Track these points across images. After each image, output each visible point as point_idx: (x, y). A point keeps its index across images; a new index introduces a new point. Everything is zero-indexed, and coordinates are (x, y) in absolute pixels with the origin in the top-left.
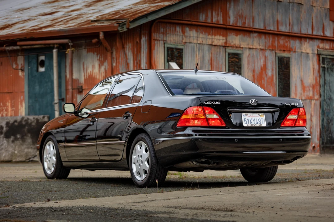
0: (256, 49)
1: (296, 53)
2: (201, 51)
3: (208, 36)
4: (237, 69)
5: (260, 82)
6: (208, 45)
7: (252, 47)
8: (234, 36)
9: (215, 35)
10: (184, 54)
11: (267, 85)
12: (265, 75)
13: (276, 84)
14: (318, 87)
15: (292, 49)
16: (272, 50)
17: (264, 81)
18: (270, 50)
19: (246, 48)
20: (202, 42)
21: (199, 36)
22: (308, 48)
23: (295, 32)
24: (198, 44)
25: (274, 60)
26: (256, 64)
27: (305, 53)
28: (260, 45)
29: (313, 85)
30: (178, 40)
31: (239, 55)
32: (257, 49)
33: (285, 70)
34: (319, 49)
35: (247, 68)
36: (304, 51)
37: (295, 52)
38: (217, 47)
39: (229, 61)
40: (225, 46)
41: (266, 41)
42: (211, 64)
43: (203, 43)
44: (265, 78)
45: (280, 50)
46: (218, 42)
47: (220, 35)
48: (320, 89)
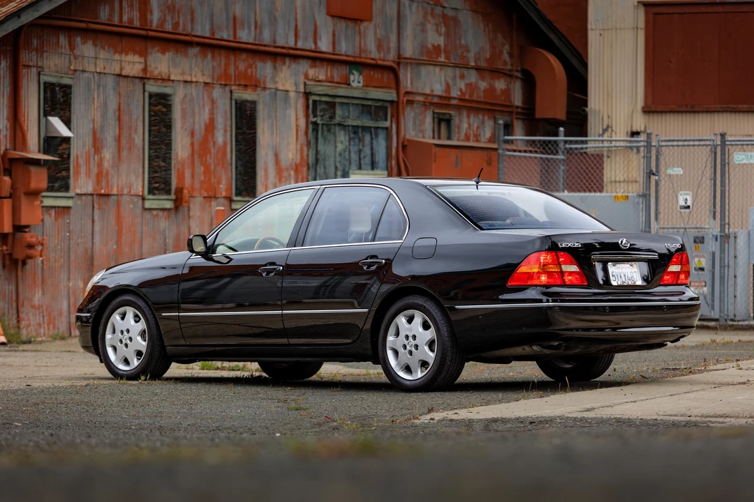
0: (197, 82)
1: (267, 91)
2: (101, 89)
3: (114, 54)
4: (164, 129)
5: (204, 158)
6: (114, 74)
7: (189, 79)
8: (159, 55)
9: (127, 54)
10: (72, 96)
11: (215, 166)
12: (212, 143)
13: (231, 164)
14: (305, 169)
15: (259, 81)
16: (226, 85)
17: (210, 158)
18: (221, 84)
19: (179, 81)
20: (105, 68)
21: (98, 56)
22: (288, 79)
23: (265, 43)
24: (97, 73)
25: (228, 108)
26: (197, 118)
27: (283, 91)
28: (203, 75)
29: (296, 166)
30: (63, 66)
31: (168, 98)
32: (198, 84)
33: (248, 131)
34: (308, 83)
35: (182, 128)
36: (281, 88)
37: (265, 88)
38: (129, 79)
39: (150, 111)
40: (143, 79)
41: (215, 64)
42: (119, 119)
43: (106, 71)
44: (212, 150)
45: (239, 85)
46: (131, 69)
47: (135, 52)
48: (308, 175)
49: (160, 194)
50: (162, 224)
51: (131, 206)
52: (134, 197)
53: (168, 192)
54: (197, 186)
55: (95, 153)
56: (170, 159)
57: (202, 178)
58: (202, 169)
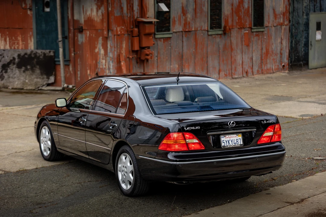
4: (218, 4)
5: (238, 14)
11: (244, 16)
12: (242, 8)
13: (252, 15)
14: (288, 14)
17: (241, 13)
29: (283, 13)
33: (260, 2)
35: (227, 3)
42: (195, 2)
44: (242, 10)
48: (289, 16)
49: (216, 29)
50: (217, 40)
51: (202, 34)
52: (203, 31)
53: (220, 28)
54: (235, 24)
55: (183, 15)
56: (221, 15)
57: (237, 21)
58: (237, 18)
